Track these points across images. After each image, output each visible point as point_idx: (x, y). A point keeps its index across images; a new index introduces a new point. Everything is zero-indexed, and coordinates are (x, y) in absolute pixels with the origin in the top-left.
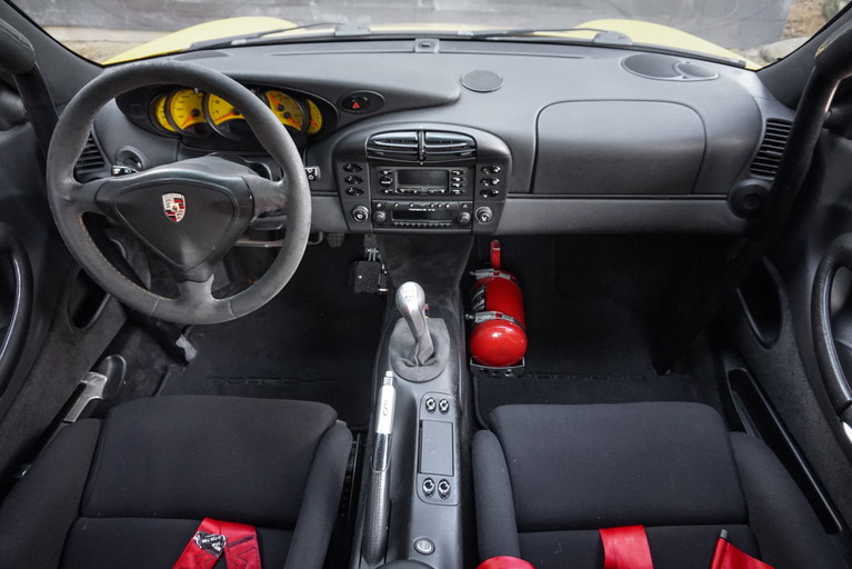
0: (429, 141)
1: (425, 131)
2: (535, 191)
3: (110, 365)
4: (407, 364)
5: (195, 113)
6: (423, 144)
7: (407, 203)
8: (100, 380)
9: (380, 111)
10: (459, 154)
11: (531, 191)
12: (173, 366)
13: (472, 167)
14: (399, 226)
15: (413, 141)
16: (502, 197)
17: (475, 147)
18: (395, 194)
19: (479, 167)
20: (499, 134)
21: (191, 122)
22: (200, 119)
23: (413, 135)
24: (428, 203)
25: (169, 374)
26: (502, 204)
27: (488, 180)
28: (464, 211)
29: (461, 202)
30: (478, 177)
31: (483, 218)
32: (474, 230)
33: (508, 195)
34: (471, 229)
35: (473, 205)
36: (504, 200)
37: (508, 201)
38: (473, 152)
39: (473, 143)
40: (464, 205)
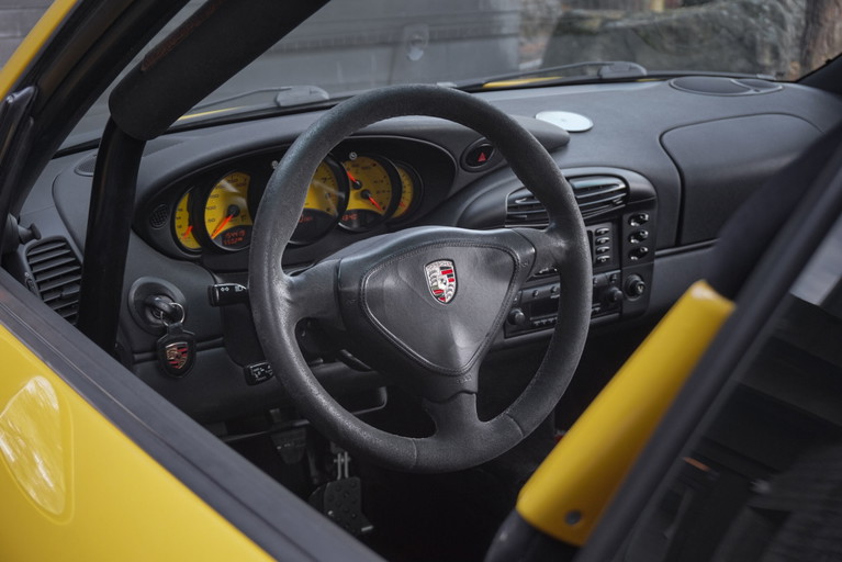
0: (577, 191)
2: (683, 241)
7: (549, 288)
10: (610, 202)
11: (678, 244)
13: (615, 218)
14: (539, 327)
16: (651, 257)
17: (627, 189)
19: (626, 217)
20: (643, 172)
22: (242, 221)
26: (651, 268)
27: (637, 235)
28: (613, 285)
29: (608, 274)
30: (626, 233)
31: (640, 290)
32: (624, 311)
33: (657, 253)
34: (621, 312)
35: (621, 273)
36: (653, 260)
37: (656, 262)
38: (623, 198)
39: (622, 186)
40: (612, 276)
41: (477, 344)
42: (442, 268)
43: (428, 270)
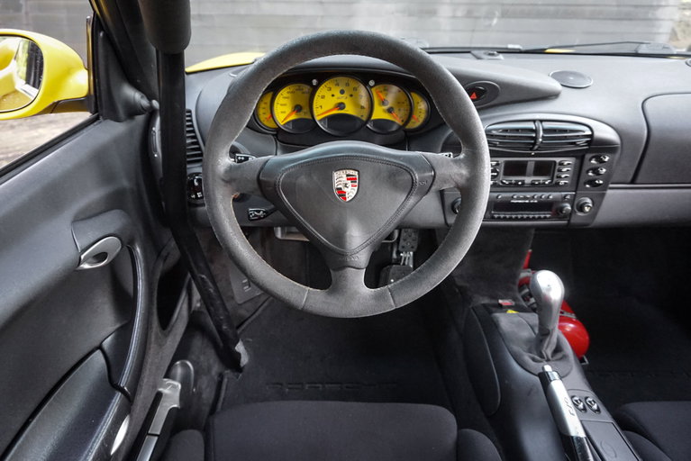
0: (546, 131)
1: (541, 121)
2: (638, 181)
3: (179, 371)
4: (534, 360)
5: (297, 108)
6: (541, 133)
7: (511, 194)
8: (174, 387)
9: (492, 103)
10: (574, 143)
11: (633, 182)
12: (228, 373)
13: (580, 156)
14: (499, 219)
15: (531, 130)
16: (605, 187)
17: (591, 136)
18: (499, 186)
19: (588, 156)
20: (612, 124)
21: (293, 117)
22: (304, 115)
23: (531, 125)
24: (532, 194)
25: (226, 380)
26: (603, 195)
27: (595, 171)
28: (566, 202)
29: (564, 193)
30: (585, 168)
31: (587, 209)
32: (572, 221)
33: (611, 186)
34: (569, 221)
35: (575, 195)
36: (606, 190)
37: (609, 192)
38: (587, 142)
39: (589, 133)
40: (566, 195)
41: (368, 236)
42: (348, 175)
43: (336, 175)
